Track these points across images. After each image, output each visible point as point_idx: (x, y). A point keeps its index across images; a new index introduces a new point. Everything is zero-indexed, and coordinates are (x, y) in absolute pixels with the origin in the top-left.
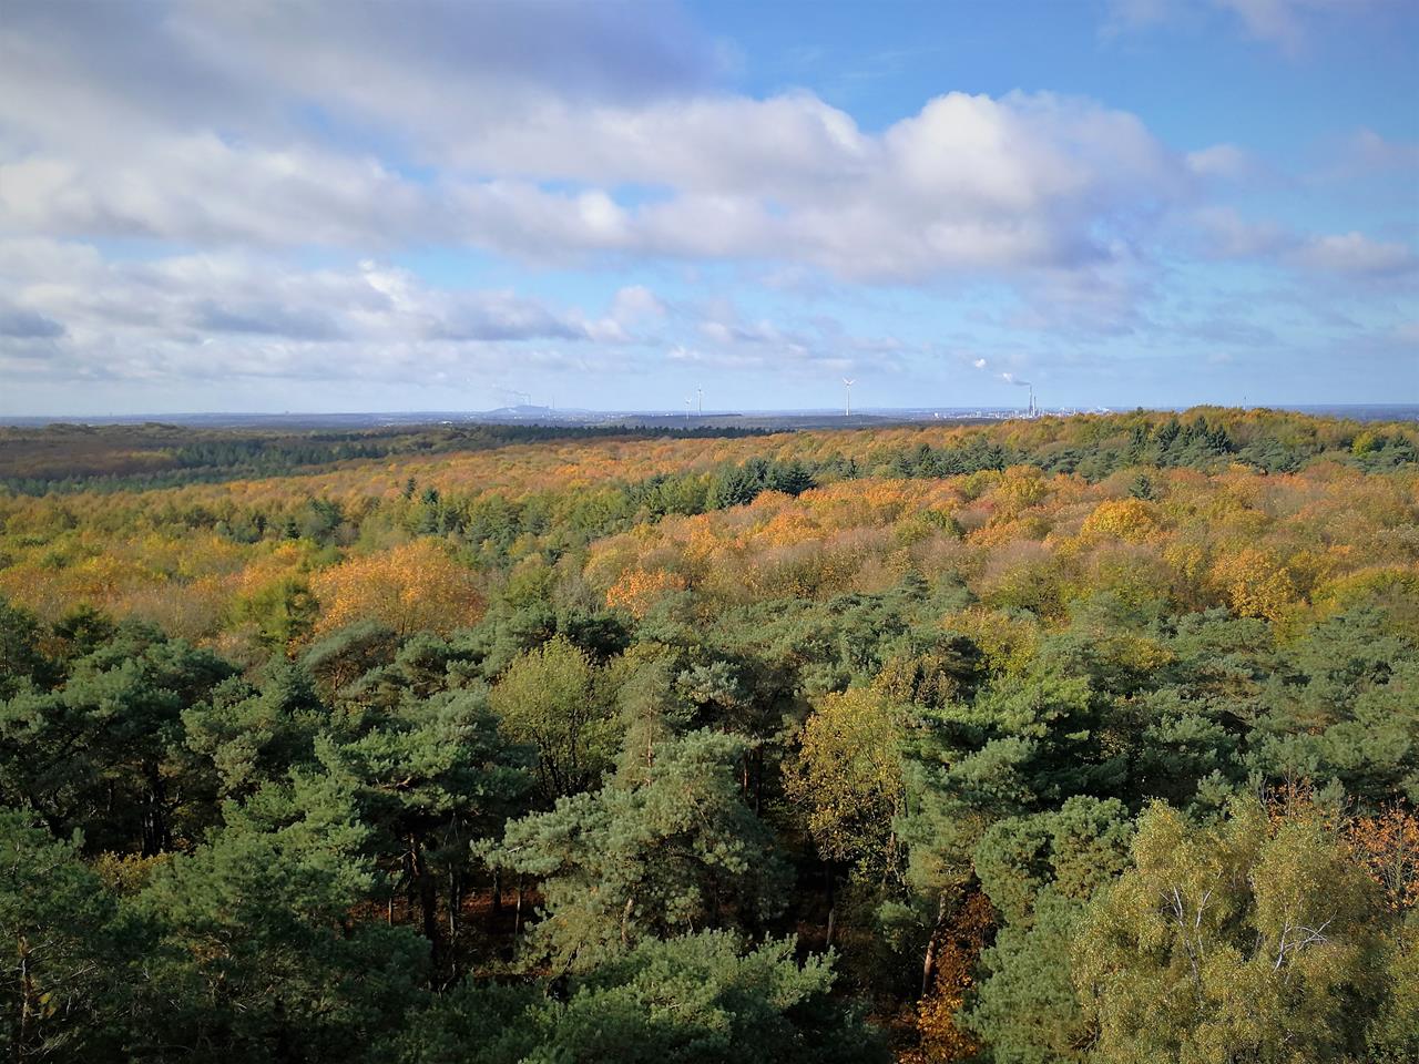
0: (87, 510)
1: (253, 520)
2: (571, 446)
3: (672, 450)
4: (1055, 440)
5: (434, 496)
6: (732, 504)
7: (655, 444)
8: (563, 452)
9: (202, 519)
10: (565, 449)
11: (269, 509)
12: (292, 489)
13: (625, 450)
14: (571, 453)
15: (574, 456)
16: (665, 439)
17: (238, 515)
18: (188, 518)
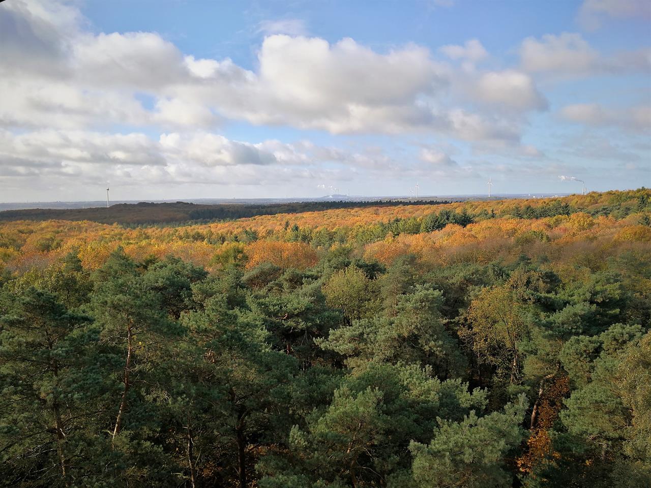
0: (153, 234)
1: (220, 238)
2: (356, 209)
3: (403, 210)
4: (597, 203)
5: (297, 228)
6: (432, 230)
7: (396, 208)
8: (353, 211)
9: (199, 237)
10: (354, 211)
11: (227, 234)
12: (236, 226)
13: (381, 210)
14: (357, 212)
15: (358, 213)
16: (400, 206)
17: (214, 236)
18: (194, 237)
